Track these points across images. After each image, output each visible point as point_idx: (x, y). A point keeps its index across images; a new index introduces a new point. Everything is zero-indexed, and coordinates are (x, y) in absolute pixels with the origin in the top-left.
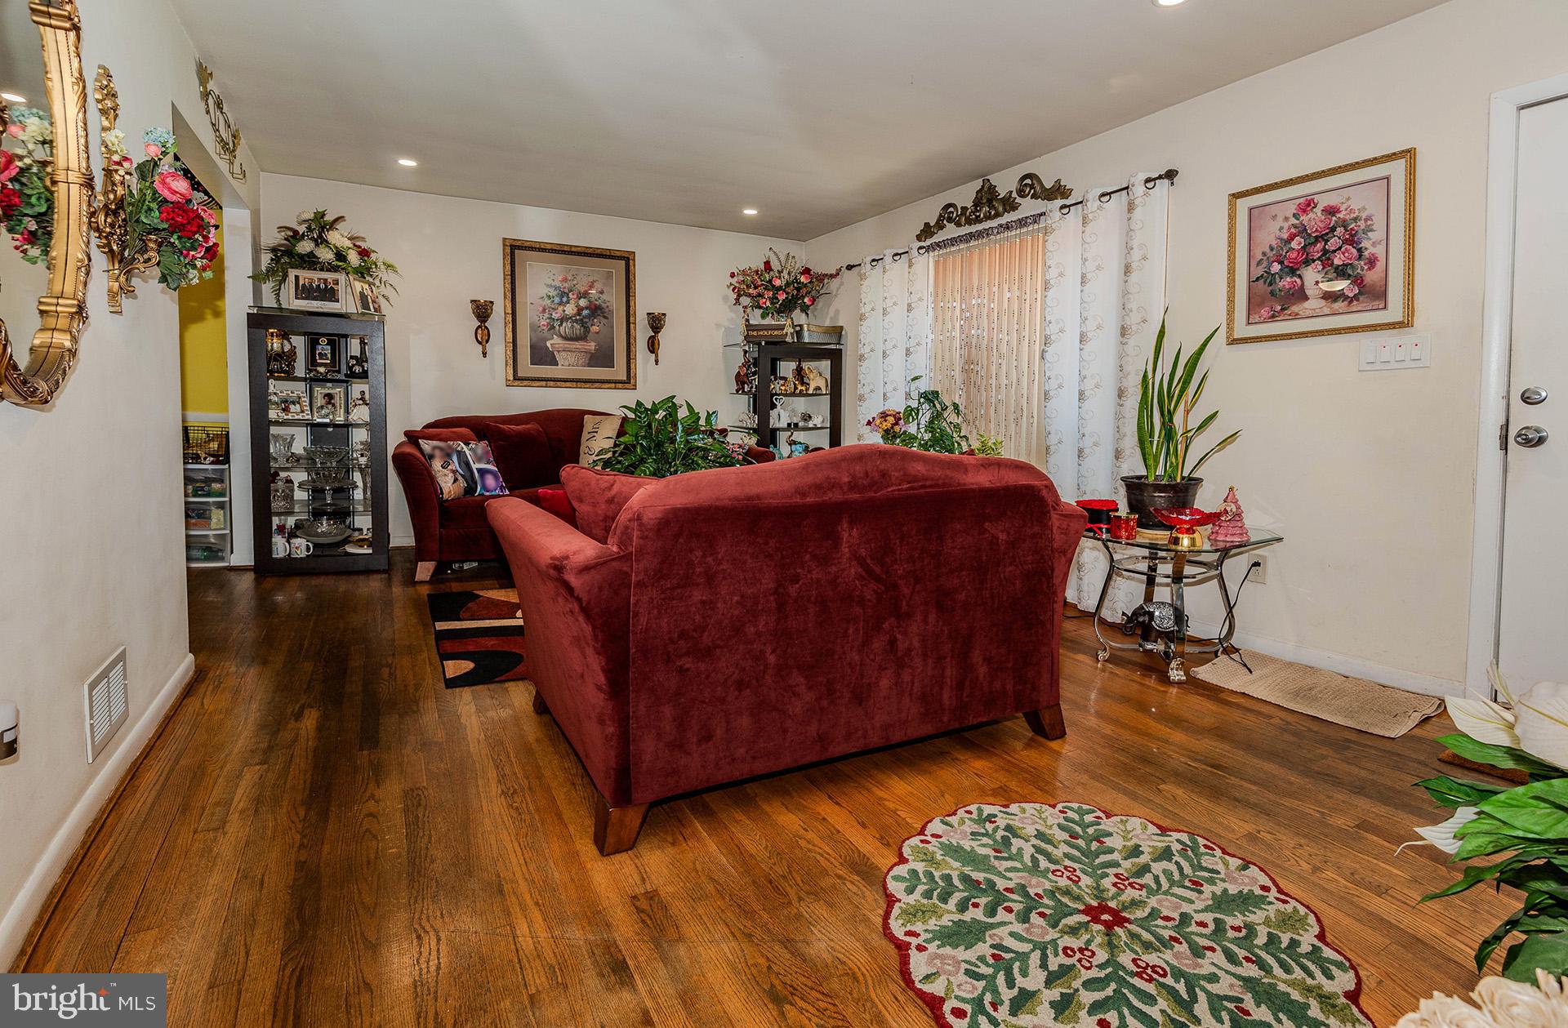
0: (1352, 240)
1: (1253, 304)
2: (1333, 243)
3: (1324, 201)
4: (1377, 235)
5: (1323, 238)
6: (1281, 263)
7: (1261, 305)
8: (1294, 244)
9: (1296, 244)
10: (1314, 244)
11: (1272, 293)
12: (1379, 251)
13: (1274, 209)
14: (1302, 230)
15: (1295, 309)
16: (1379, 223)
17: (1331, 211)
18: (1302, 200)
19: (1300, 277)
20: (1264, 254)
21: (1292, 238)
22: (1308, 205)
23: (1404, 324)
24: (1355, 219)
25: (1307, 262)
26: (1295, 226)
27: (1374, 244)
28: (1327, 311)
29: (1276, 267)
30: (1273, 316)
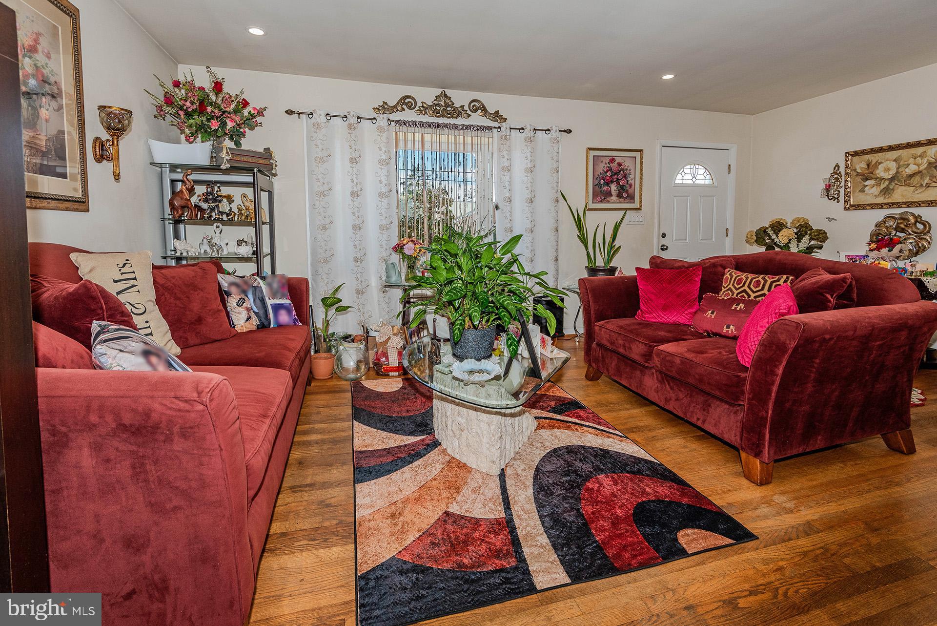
0: (625, 177)
1: (595, 195)
2: (620, 176)
3: (618, 160)
4: (632, 176)
5: (617, 174)
6: (604, 180)
7: (597, 196)
8: (608, 174)
9: (609, 174)
10: (614, 175)
11: (601, 192)
12: (632, 182)
13: (602, 159)
14: (610, 169)
15: (608, 199)
16: (632, 172)
17: (620, 164)
18: (611, 158)
19: (610, 187)
20: (598, 175)
21: (607, 171)
22: (612, 160)
23: (639, 209)
24: (626, 169)
25: (612, 182)
26: (608, 167)
27: (631, 180)
28: (618, 201)
29: (602, 182)
30: (601, 201)
